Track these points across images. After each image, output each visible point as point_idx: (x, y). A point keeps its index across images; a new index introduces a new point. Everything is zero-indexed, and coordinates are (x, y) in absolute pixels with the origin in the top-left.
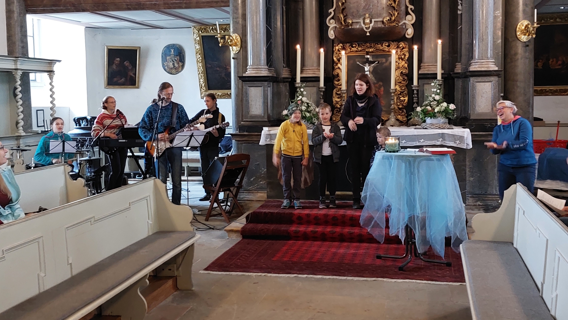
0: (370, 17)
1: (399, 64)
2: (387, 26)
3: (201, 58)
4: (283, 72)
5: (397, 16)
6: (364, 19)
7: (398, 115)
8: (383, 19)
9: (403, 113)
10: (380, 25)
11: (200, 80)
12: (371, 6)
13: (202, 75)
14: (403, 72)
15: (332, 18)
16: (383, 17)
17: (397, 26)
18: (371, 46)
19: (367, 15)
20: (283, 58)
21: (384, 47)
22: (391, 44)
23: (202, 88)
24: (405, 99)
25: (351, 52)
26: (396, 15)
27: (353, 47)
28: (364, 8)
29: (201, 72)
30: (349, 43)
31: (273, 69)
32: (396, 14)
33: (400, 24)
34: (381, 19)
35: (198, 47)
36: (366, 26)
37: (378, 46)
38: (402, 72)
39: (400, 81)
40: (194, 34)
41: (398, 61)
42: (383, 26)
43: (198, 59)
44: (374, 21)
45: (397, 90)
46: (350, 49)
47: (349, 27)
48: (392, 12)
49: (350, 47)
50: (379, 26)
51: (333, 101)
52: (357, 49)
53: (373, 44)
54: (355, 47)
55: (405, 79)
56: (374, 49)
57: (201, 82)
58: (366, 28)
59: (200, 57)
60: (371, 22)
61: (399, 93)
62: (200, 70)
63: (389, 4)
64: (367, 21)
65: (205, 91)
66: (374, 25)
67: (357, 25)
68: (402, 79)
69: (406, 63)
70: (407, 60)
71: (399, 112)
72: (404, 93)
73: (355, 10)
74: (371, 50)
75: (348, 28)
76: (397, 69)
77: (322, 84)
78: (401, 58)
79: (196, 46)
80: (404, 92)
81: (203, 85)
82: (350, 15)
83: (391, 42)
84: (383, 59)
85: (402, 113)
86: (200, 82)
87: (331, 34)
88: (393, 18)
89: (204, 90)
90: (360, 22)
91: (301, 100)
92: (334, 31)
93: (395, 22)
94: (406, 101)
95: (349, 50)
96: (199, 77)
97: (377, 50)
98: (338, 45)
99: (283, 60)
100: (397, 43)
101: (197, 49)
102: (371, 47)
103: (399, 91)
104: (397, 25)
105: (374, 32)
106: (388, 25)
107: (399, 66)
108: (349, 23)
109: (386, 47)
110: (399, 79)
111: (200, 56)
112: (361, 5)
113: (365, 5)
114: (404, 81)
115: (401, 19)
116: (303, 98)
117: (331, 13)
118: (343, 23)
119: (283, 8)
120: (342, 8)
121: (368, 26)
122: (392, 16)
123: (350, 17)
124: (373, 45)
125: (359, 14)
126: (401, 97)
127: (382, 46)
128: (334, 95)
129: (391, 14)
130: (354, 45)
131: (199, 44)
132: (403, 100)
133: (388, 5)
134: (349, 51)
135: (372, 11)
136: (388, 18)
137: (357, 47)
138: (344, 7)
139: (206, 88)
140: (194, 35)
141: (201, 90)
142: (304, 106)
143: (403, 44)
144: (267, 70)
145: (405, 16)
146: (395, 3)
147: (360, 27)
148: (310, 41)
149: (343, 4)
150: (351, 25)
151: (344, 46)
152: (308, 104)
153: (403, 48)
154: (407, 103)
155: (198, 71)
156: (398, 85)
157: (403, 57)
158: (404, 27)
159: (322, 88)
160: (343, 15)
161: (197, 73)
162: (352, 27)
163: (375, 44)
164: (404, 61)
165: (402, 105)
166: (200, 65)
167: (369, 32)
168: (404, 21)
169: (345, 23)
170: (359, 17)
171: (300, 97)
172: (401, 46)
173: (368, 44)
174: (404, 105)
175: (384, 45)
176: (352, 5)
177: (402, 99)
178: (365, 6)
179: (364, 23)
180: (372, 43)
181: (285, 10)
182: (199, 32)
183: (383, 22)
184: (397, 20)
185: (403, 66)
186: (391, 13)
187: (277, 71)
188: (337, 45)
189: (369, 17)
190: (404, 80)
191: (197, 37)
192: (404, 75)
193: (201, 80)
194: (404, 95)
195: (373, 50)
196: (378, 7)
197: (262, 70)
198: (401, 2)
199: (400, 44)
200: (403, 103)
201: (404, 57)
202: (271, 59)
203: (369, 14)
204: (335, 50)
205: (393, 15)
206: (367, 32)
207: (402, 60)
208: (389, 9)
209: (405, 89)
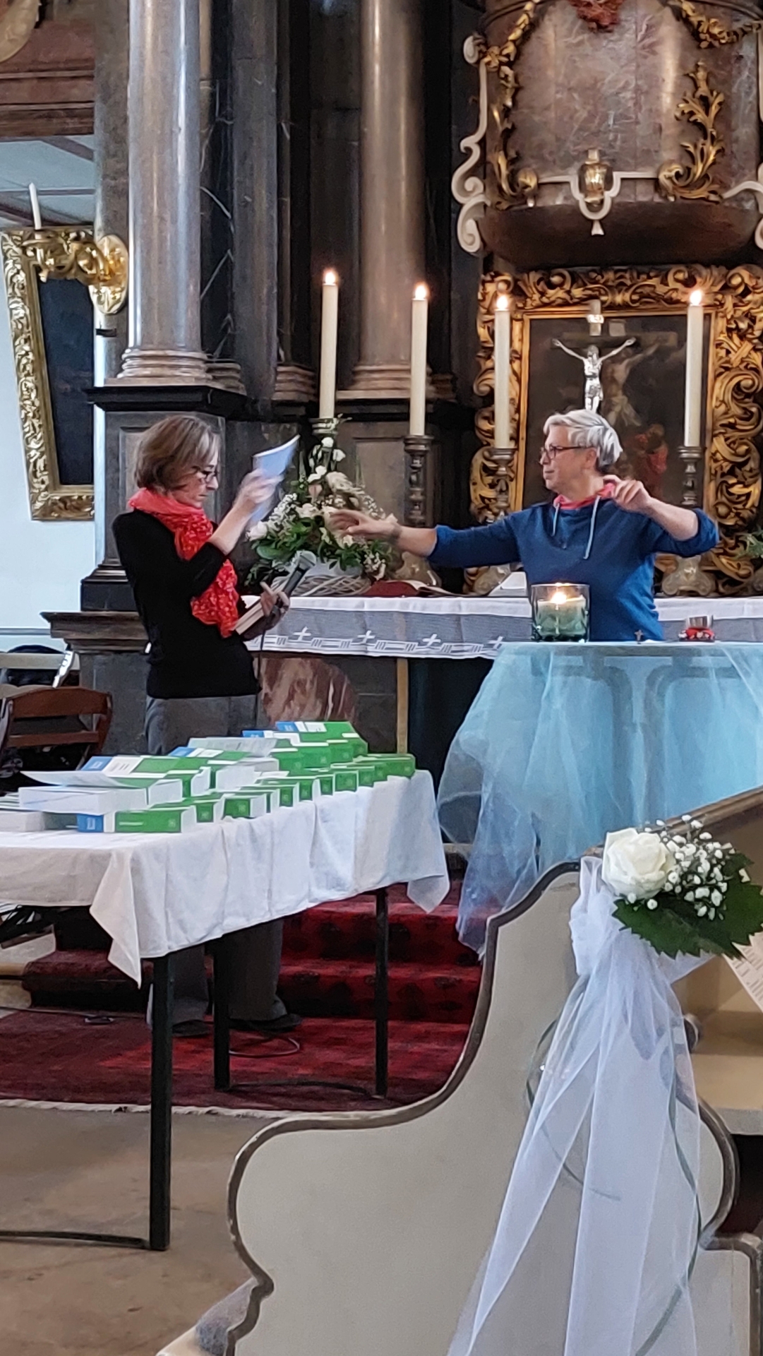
0: (607, 163)
1: (728, 352)
2: (672, 199)
3: (31, 356)
4: (276, 381)
5: (714, 163)
6: (583, 171)
7: (718, 555)
8: (658, 172)
9: (742, 547)
10: (644, 195)
11: (27, 442)
12: (611, 122)
13: (36, 425)
14: (743, 383)
15: (471, 173)
16: (657, 165)
17: (717, 203)
18: (623, 284)
19: (594, 156)
20: (280, 324)
21: (672, 284)
22: (700, 276)
23: (34, 473)
24: (746, 491)
25: (545, 305)
26: (712, 158)
27: (552, 286)
28: (580, 129)
29: (30, 410)
30: (536, 270)
31: (238, 367)
32: (712, 152)
33: (727, 195)
34: (649, 174)
35: (21, 313)
36: (589, 200)
37: (649, 282)
38: (738, 384)
39: (732, 420)
40: (6, 259)
41: (727, 340)
42: (657, 199)
43: (19, 361)
44: (623, 180)
45: (718, 456)
46: (543, 294)
47: (526, 203)
48: (695, 147)
49: (539, 288)
50: (642, 198)
51: (473, 497)
52: (569, 292)
53: (627, 275)
54: (561, 285)
55: (752, 413)
56: (634, 293)
57: (32, 453)
58: (589, 205)
59: (27, 353)
60: (608, 181)
61: (726, 470)
62: (28, 402)
63: (683, 113)
64: (595, 178)
65: (46, 489)
66: (619, 194)
67: (557, 196)
68: (739, 412)
69: (755, 349)
70: (759, 338)
71: (726, 543)
72: (747, 468)
73: (549, 138)
74: (619, 299)
75: (524, 207)
76: (721, 374)
77: (417, 426)
78: (737, 328)
79: (13, 306)
80: (746, 463)
81: (40, 464)
82: (532, 157)
83: (699, 267)
84: (668, 333)
85: (736, 546)
86: (27, 451)
87: (469, 236)
88: (699, 170)
89: (43, 482)
90: (568, 183)
91: (323, 481)
92: (477, 223)
93: (707, 184)
94: (754, 498)
95: (536, 296)
96: (25, 433)
97: (648, 297)
98: (493, 277)
99: (279, 333)
100: (724, 270)
101: (19, 320)
102: (621, 287)
103: (725, 460)
104: (713, 197)
105: (619, 219)
106: (678, 195)
107: (728, 362)
108: (527, 186)
109: (679, 286)
110: (726, 413)
111: (27, 348)
112: (571, 117)
113: (585, 115)
114: (748, 419)
115: (738, 176)
116: (329, 476)
117: (469, 151)
118: (505, 186)
119: (279, 129)
120: (501, 129)
121: (597, 198)
122: (694, 162)
123: (529, 166)
124: (632, 278)
125: (562, 153)
126: (733, 485)
127: (664, 282)
128: (476, 473)
129: (690, 153)
130: (556, 279)
131: (23, 299)
132: (739, 496)
133: (677, 119)
134: (538, 302)
135: (615, 139)
136: (677, 168)
137: (567, 287)
138: (509, 126)
139: (51, 475)
140: (6, 265)
141: (31, 486)
142: (333, 505)
143: (745, 274)
144: (199, 367)
145: (754, 163)
146: (707, 113)
147: (569, 203)
148: (383, 258)
149: (506, 112)
150: (535, 196)
151: (520, 284)
152: (347, 496)
153: (747, 291)
154: (758, 508)
155: (23, 407)
156: (722, 439)
157: (743, 326)
158: (749, 205)
159: (418, 440)
160: (506, 155)
161: (17, 416)
162: (540, 204)
163: (635, 275)
164: (750, 340)
165: (737, 515)
166: (30, 385)
167: (601, 221)
168: (747, 184)
169: (513, 189)
170: (565, 165)
171: (321, 470)
172: (736, 281)
173: (610, 275)
174: (745, 514)
175: (670, 278)
176: (536, 118)
177: (737, 490)
178: (586, 120)
179: (582, 186)
180: (625, 271)
181: (288, 136)
182: (24, 252)
183: (656, 181)
184: (719, 176)
185: (742, 361)
186: (691, 149)
187: (250, 378)
188: (488, 278)
189: (599, 165)
190: (747, 416)
191: (18, 272)
192: (748, 396)
193: (33, 445)
194: (747, 475)
195: (627, 297)
196: (637, 123)
197: (180, 366)
198: (734, 106)
199: (732, 276)
200: (740, 506)
201: (750, 327)
202: (225, 329)
203: (602, 154)
204: (484, 299)
205: (698, 156)
206: (592, 222)
207: (742, 337)
208: (683, 132)
209: (748, 451)
